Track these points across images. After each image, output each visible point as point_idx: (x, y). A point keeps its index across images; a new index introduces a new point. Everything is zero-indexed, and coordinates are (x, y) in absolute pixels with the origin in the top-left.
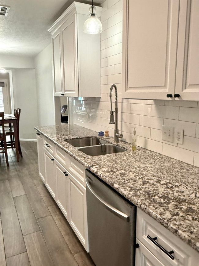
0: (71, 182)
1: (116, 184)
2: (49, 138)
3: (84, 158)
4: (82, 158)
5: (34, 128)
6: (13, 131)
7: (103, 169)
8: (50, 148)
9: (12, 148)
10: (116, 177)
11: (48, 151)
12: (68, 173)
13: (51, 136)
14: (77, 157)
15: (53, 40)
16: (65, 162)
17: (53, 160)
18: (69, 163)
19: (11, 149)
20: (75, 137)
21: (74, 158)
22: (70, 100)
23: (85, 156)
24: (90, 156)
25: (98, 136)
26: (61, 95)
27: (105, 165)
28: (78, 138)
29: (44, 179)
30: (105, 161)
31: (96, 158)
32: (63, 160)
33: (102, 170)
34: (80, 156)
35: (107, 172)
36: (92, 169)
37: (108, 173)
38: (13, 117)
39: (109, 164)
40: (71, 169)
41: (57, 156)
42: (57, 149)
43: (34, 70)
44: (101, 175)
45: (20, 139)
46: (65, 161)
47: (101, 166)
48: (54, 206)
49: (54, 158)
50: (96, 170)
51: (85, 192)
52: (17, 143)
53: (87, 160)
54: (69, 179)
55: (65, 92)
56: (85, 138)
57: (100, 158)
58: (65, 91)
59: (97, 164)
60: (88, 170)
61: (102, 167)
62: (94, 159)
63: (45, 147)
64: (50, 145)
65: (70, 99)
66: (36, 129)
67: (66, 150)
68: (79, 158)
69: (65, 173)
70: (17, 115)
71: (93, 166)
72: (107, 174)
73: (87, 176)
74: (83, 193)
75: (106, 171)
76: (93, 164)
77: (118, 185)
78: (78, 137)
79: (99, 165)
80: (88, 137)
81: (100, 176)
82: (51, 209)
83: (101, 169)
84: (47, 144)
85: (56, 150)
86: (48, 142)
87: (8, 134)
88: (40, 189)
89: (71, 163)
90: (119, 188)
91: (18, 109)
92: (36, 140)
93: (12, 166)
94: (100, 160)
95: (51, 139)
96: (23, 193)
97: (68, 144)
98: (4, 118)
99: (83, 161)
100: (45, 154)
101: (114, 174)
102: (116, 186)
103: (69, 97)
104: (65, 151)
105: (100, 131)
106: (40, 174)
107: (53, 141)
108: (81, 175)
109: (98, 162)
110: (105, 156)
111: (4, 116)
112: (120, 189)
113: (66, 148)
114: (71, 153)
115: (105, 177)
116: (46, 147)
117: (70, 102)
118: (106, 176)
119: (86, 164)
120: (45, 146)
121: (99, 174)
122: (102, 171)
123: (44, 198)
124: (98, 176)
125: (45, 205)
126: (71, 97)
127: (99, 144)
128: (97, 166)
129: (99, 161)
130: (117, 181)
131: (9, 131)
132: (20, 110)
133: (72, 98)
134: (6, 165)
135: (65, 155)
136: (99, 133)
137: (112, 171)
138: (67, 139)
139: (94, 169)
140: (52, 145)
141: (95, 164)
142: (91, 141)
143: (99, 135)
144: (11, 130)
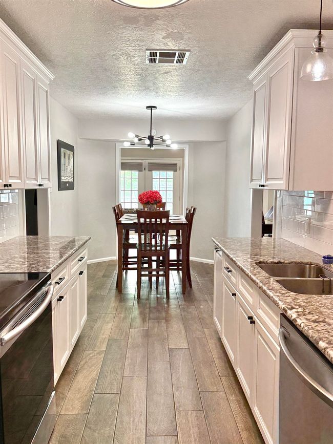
0: (259, 336)
1: (324, 341)
2: (231, 256)
3: (280, 295)
4: (277, 294)
5: (212, 240)
6: (181, 243)
7: (309, 317)
8: (232, 274)
9: (178, 270)
10: (329, 332)
11: (229, 278)
12: (255, 318)
13: (234, 254)
14: (268, 292)
15: (255, 93)
16: (252, 300)
17: (234, 295)
18: (258, 302)
19: (176, 271)
20: (276, 260)
21: (265, 292)
22: (278, 195)
23: (283, 292)
24: (293, 293)
25: (321, 263)
26: (260, 186)
27: (316, 311)
28: (281, 263)
29: (220, 328)
30: (318, 304)
31: (302, 298)
32: (249, 296)
33: (306, 317)
34: (274, 290)
35: (315, 321)
36: (289, 312)
37: (316, 324)
38: (183, 219)
39: (324, 310)
40: (260, 312)
41: (241, 288)
42: (242, 276)
43: (225, 142)
44: (302, 325)
45: (191, 258)
46: (252, 297)
47: (308, 311)
48: (232, 378)
49: (237, 293)
50: (294, 316)
51: (278, 355)
52: (185, 263)
53: (285, 298)
54: (256, 330)
55: (268, 181)
56: (296, 263)
57: (310, 298)
58: (267, 179)
59: (300, 306)
60: (284, 316)
61: (309, 313)
62: (298, 299)
63: (224, 273)
64: (232, 269)
65: (278, 193)
66: (214, 242)
67: (254, 278)
68: (273, 293)
69: (250, 318)
70: (190, 217)
71: (291, 309)
72: (313, 325)
73: (282, 326)
74: (275, 356)
75: (313, 319)
76: (294, 306)
77: (327, 343)
78: (282, 261)
79: (304, 309)
80: (301, 263)
81: (300, 326)
82: (226, 382)
83: (304, 315)
84: (228, 268)
85: (240, 277)
86: (229, 264)
87: (173, 247)
88: (212, 345)
89: (261, 302)
90: (327, 348)
91: (192, 207)
92: (213, 261)
93: (174, 299)
94: (309, 302)
95: (234, 259)
96: (185, 346)
97: (260, 269)
98: (170, 221)
99: (276, 299)
100: (224, 284)
101: (327, 327)
102: (322, 345)
103: (276, 191)
104: (252, 280)
105: (326, 255)
106: (215, 318)
107: (237, 262)
108: (275, 324)
109: (303, 304)
110: (321, 297)
111: (170, 218)
112: (328, 350)
113: (255, 275)
114: (261, 285)
115: (308, 328)
116: (226, 272)
117: (278, 199)
118: (310, 327)
119: (281, 303)
120: (225, 270)
121: (299, 322)
122: (307, 319)
123: (217, 361)
124: (298, 326)
125: (217, 373)
126: (280, 190)
127: (319, 278)
128: (300, 310)
129: (306, 303)
130: (327, 337)
131: (175, 243)
132: (194, 209)
133: (282, 192)
134: (165, 296)
135: (252, 288)
136: (324, 257)
137: (323, 321)
138: (260, 262)
139: (292, 314)
140: (235, 270)
141: (297, 307)
142: (307, 270)
143: (324, 262)
144: (178, 240)
